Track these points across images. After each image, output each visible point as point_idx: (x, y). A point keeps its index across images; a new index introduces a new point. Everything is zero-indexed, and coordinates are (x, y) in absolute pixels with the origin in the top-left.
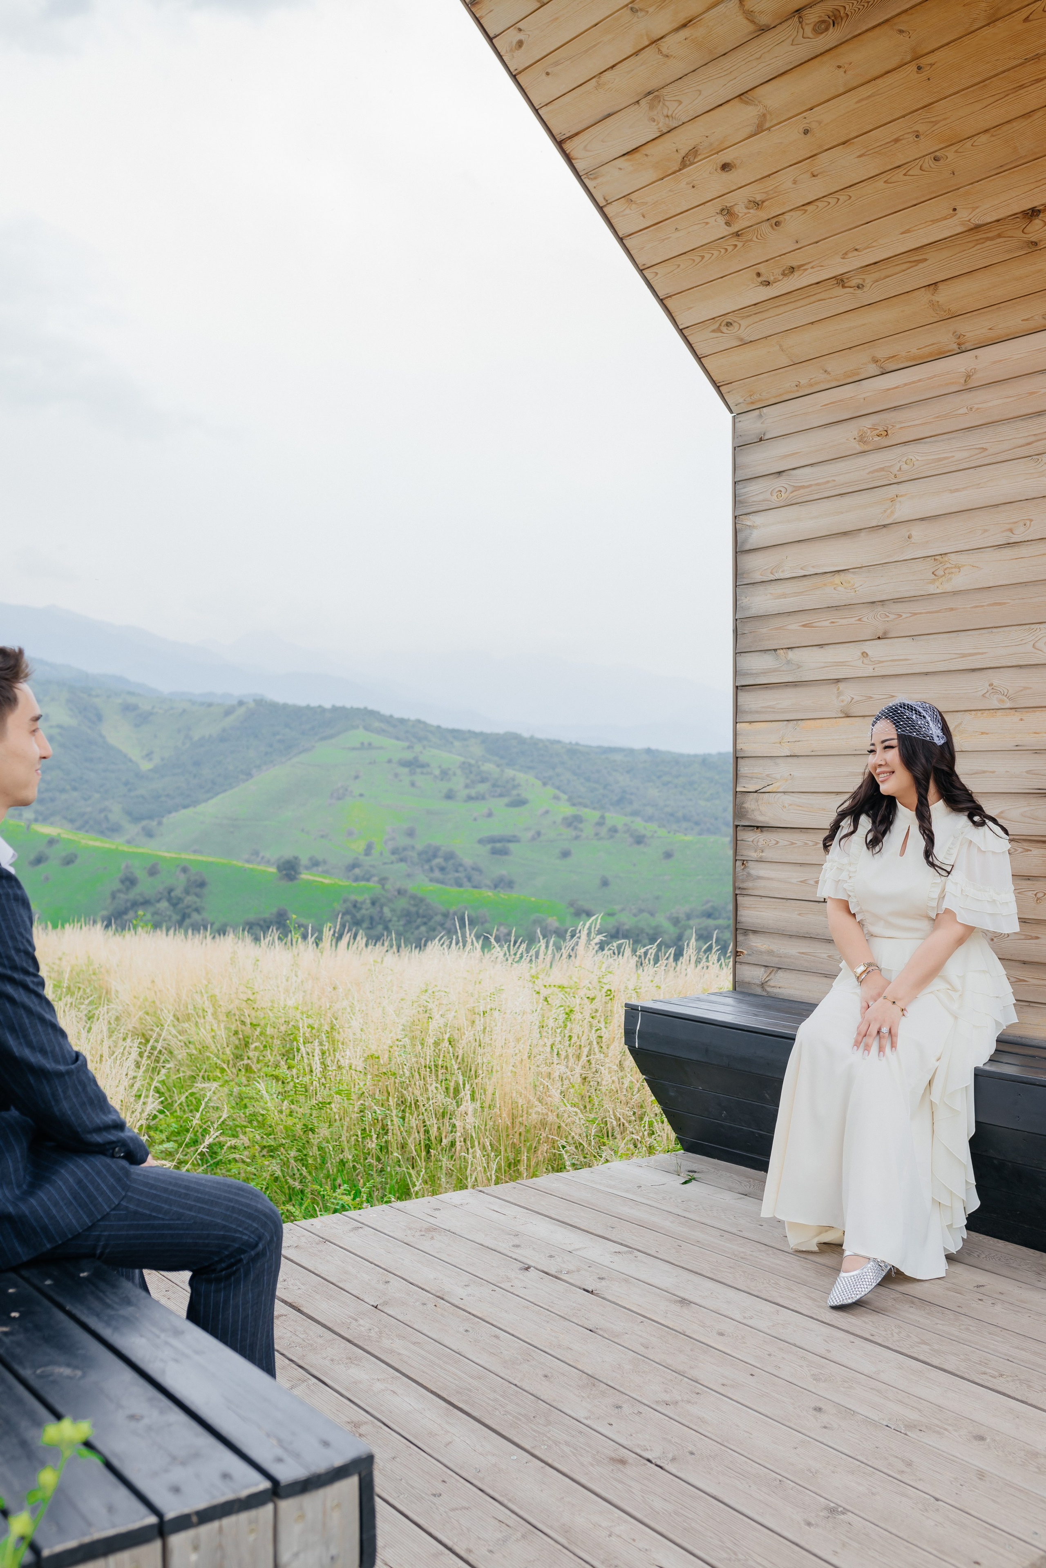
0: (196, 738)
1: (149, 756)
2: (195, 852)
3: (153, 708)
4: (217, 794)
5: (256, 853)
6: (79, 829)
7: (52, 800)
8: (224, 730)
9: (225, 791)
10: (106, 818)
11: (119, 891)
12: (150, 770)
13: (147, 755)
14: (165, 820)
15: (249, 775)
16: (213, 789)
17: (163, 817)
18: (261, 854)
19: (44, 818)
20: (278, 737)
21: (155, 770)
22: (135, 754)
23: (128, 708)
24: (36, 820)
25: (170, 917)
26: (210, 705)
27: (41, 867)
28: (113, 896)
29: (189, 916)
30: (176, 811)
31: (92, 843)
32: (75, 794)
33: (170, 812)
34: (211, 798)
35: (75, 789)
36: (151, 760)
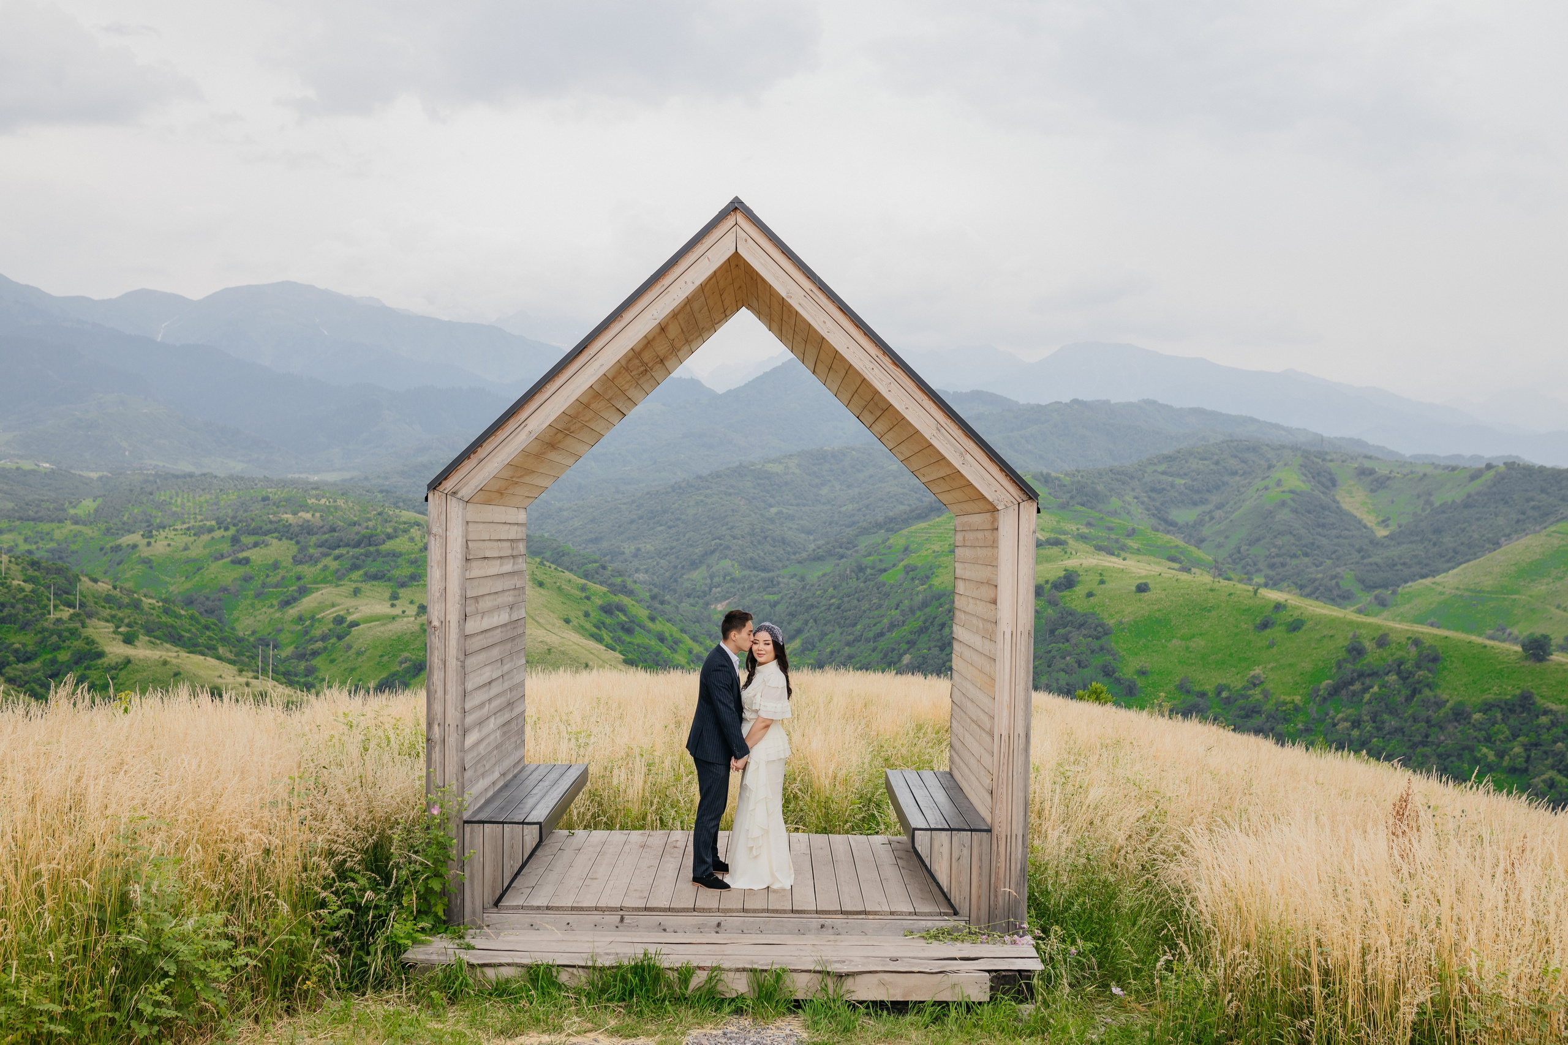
0: (1437, 504)
1: (1385, 522)
2: (1432, 625)
3: (1390, 473)
4: (1461, 564)
5: (1503, 629)
6: (1308, 596)
7: (1283, 565)
8: (1469, 496)
9: (1469, 560)
10: (1337, 584)
11: (1345, 660)
12: (1385, 537)
13: (1383, 521)
14: (1400, 589)
15: (1497, 545)
16: (1454, 558)
17: (1398, 586)
18: (1508, 631)
19: (1273, 583)
20: (1532, 503)
21: (1390, 537)
22: (1370, 520)
23: (1363, 473)
24: (1266, 585)
25: (1399, 691)
26: (1454, 469)
27: (1268, 631)
28: (1339, 665)
29: (1420, 692)
30: (1413, 580)
31: (1319, 611)
32: (1306, 560)
33: (1406, 582)
34: (1453, 568)
35: (1306, 555)
36: (1387, 526)
